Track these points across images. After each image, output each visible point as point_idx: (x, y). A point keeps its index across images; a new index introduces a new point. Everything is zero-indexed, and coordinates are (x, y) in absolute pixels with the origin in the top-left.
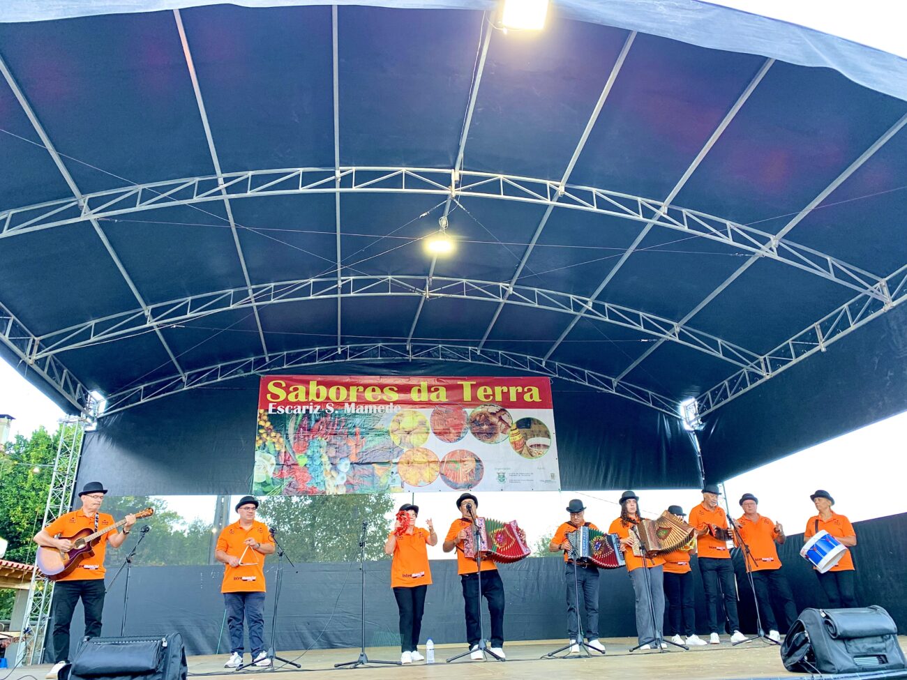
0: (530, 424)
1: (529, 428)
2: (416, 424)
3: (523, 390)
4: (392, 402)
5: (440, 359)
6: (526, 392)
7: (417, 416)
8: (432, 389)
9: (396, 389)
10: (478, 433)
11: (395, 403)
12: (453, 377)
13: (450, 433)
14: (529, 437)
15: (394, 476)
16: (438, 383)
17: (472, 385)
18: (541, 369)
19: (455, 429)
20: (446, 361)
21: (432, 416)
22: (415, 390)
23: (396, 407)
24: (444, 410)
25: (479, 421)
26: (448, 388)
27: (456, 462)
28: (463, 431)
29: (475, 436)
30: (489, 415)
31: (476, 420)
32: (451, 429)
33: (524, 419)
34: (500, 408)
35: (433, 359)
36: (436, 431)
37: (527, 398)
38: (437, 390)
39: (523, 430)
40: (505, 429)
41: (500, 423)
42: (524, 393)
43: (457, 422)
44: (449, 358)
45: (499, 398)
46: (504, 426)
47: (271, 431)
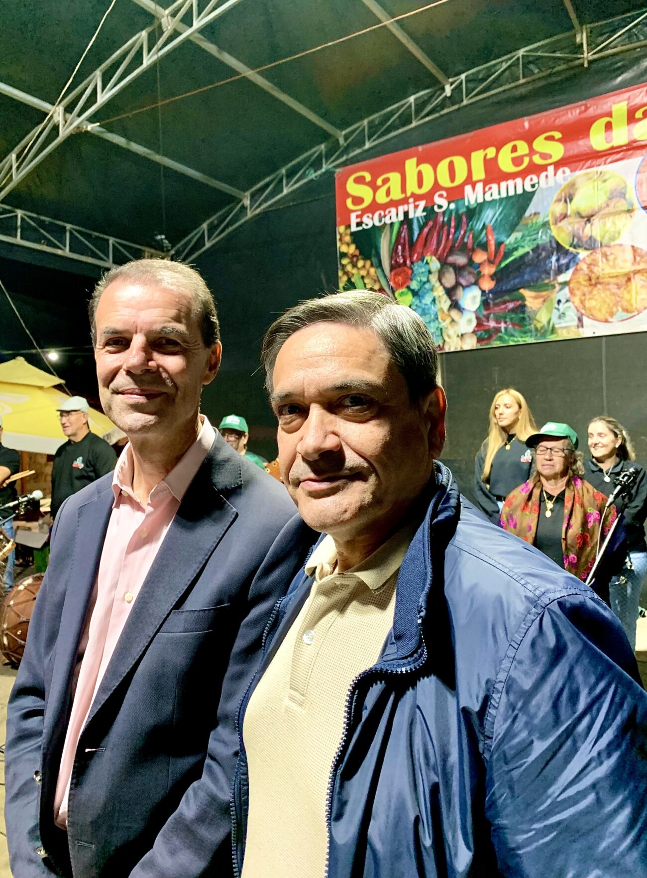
2: (603, 199)
4: (550, 164)
7: (605, 181)
8: (639, 114)
9: (558, 135)
11: (558, 165)
15: (562, 307)
21: (639, 172)
22: (600, 124)
23: (560, 171)
47: (358, 260)
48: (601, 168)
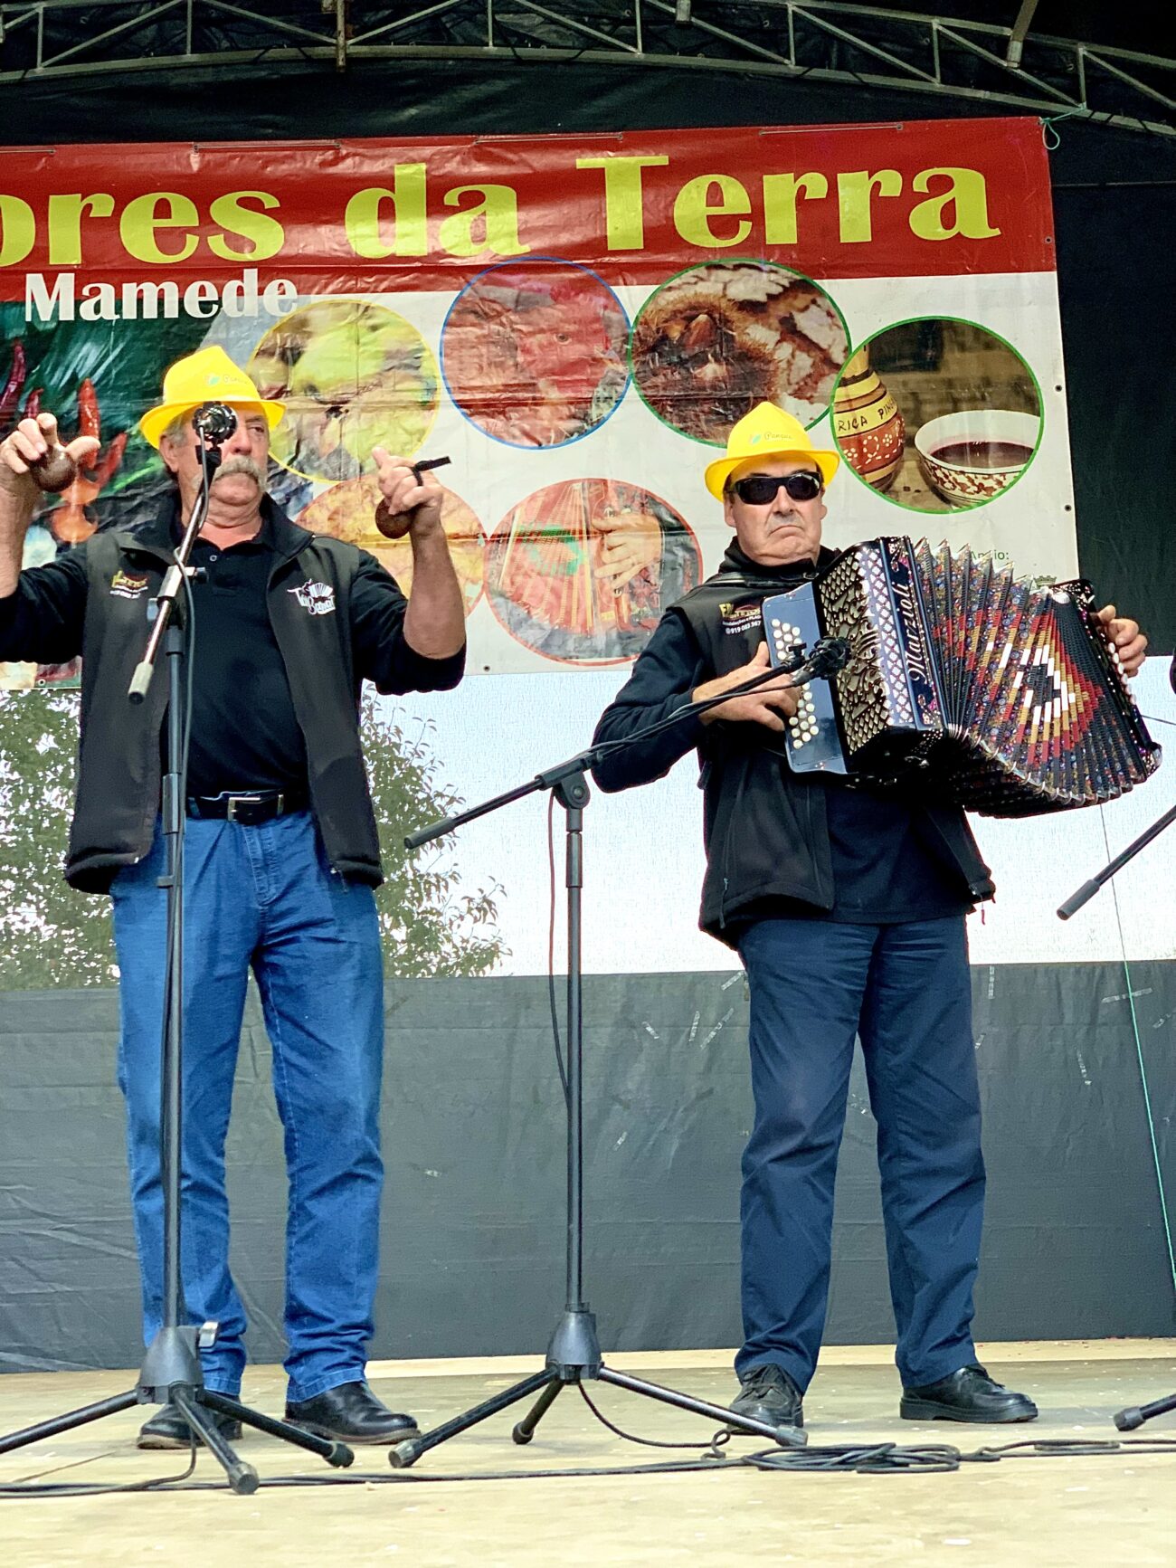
0: (939, 347)
1: (934, 365)
2: (369, 368)
3: (907, 184)
4: (251, 265)
5: (491, 49)
6: (922, 197)
7: (374, 328)
8: (451, 198)
9: (271, 202)
10: (677, 402)
11: (269, 270)
12: (553, 137)
13: (537, 402)
14: (927, 408)
16: (481, 169)
17: (644, 169)
18: (1003, 81)
19: (560, 385)
20: (518, 60)
21: (448, 324)
22: (365, 201)
23: (272, 286)
24: (507, 294)
25: (681, 344)
26: (530, 191)
27: (563, 536)
28: (600, 391)
29: (661, 414)
30: (734, 315)
31: (665, 338)
32: (542, 383)
33: (905, 328)
34: (785, 276)
35: (452, 50)
36: (466, 397)
37: (925, 223)
38: (471, 201)
39: (900, 377)
40: (814, 378)
41: (786, 350)
42: (910, 198)
43: (574, 351)
44: (537, 43)
45: (782, 228)
46: (804, 362)
48: (366, 298)
